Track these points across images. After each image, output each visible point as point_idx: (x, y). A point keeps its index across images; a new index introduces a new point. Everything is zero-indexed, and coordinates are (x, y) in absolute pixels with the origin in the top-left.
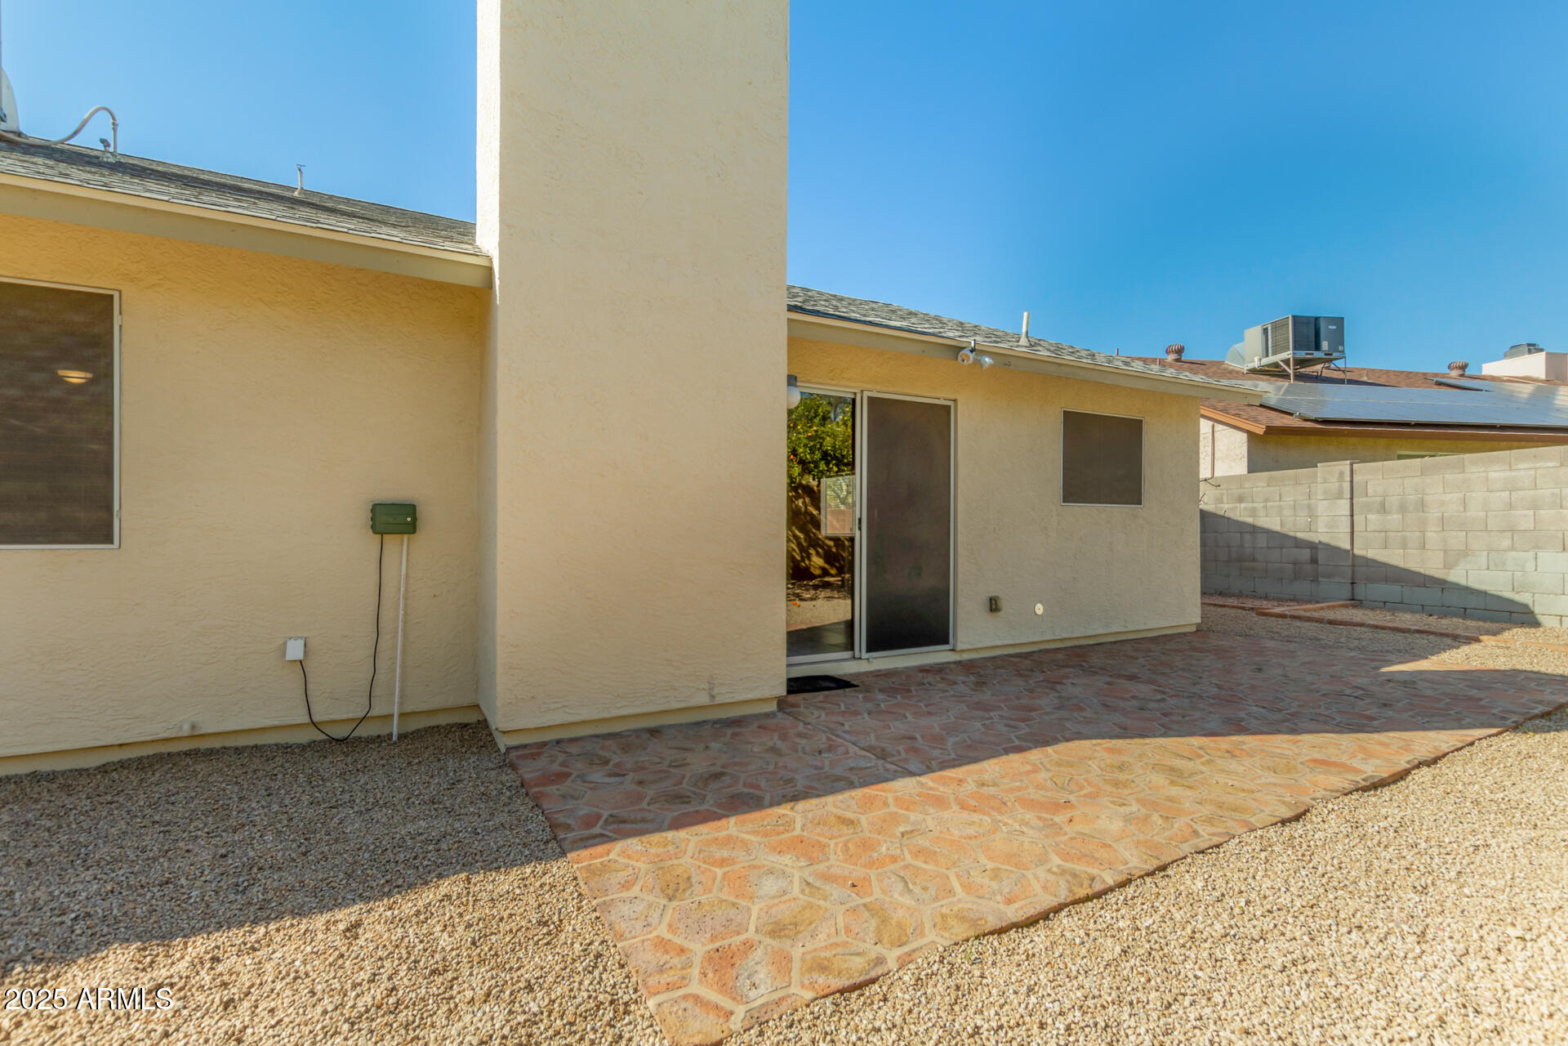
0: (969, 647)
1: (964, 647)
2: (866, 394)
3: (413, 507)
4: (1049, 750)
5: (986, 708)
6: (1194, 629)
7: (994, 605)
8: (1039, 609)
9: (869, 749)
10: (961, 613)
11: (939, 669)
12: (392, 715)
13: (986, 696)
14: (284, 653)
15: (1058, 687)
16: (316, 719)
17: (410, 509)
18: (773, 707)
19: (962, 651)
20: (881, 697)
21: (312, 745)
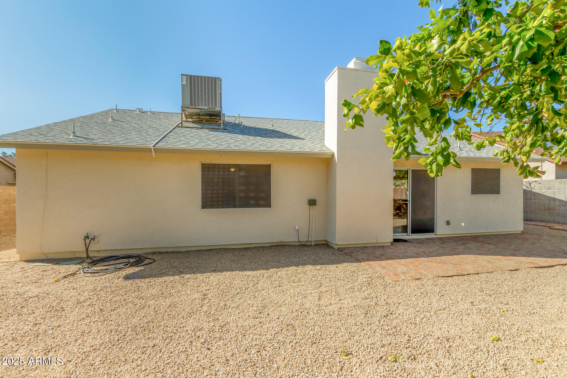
0: (440, 234)
1: (439, 234)
2: (411, 169)
3: (315, 200)
4: (459, 256)
5: (444, 248)
6: (521, 232)
7: (448, 223)
8: (463, 224)
9: (415, 253)
10: (438, 225)
11: (432, 239)
12: (312, 241)
13: (445, 245)
14: (295, 228)
15: (466, 245)
16: (300, 241)
17: (315, 201)
18: (390, 244)
19: (438, 235)
20: (416, 244)
21: (299, 246)
